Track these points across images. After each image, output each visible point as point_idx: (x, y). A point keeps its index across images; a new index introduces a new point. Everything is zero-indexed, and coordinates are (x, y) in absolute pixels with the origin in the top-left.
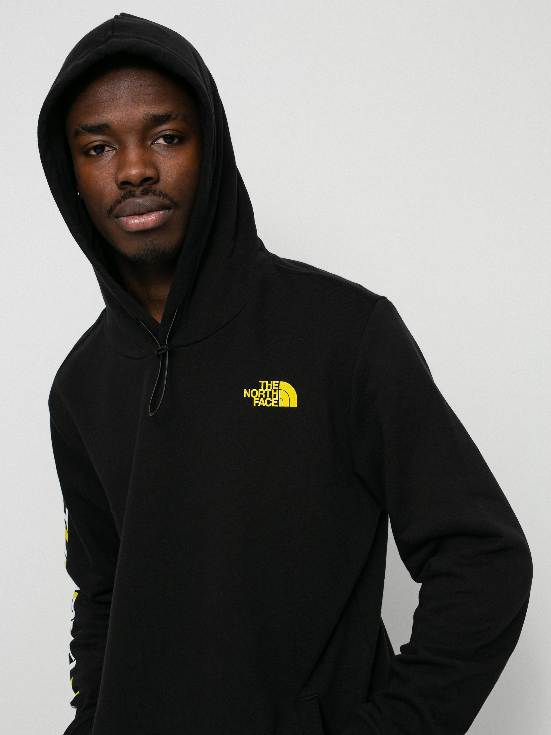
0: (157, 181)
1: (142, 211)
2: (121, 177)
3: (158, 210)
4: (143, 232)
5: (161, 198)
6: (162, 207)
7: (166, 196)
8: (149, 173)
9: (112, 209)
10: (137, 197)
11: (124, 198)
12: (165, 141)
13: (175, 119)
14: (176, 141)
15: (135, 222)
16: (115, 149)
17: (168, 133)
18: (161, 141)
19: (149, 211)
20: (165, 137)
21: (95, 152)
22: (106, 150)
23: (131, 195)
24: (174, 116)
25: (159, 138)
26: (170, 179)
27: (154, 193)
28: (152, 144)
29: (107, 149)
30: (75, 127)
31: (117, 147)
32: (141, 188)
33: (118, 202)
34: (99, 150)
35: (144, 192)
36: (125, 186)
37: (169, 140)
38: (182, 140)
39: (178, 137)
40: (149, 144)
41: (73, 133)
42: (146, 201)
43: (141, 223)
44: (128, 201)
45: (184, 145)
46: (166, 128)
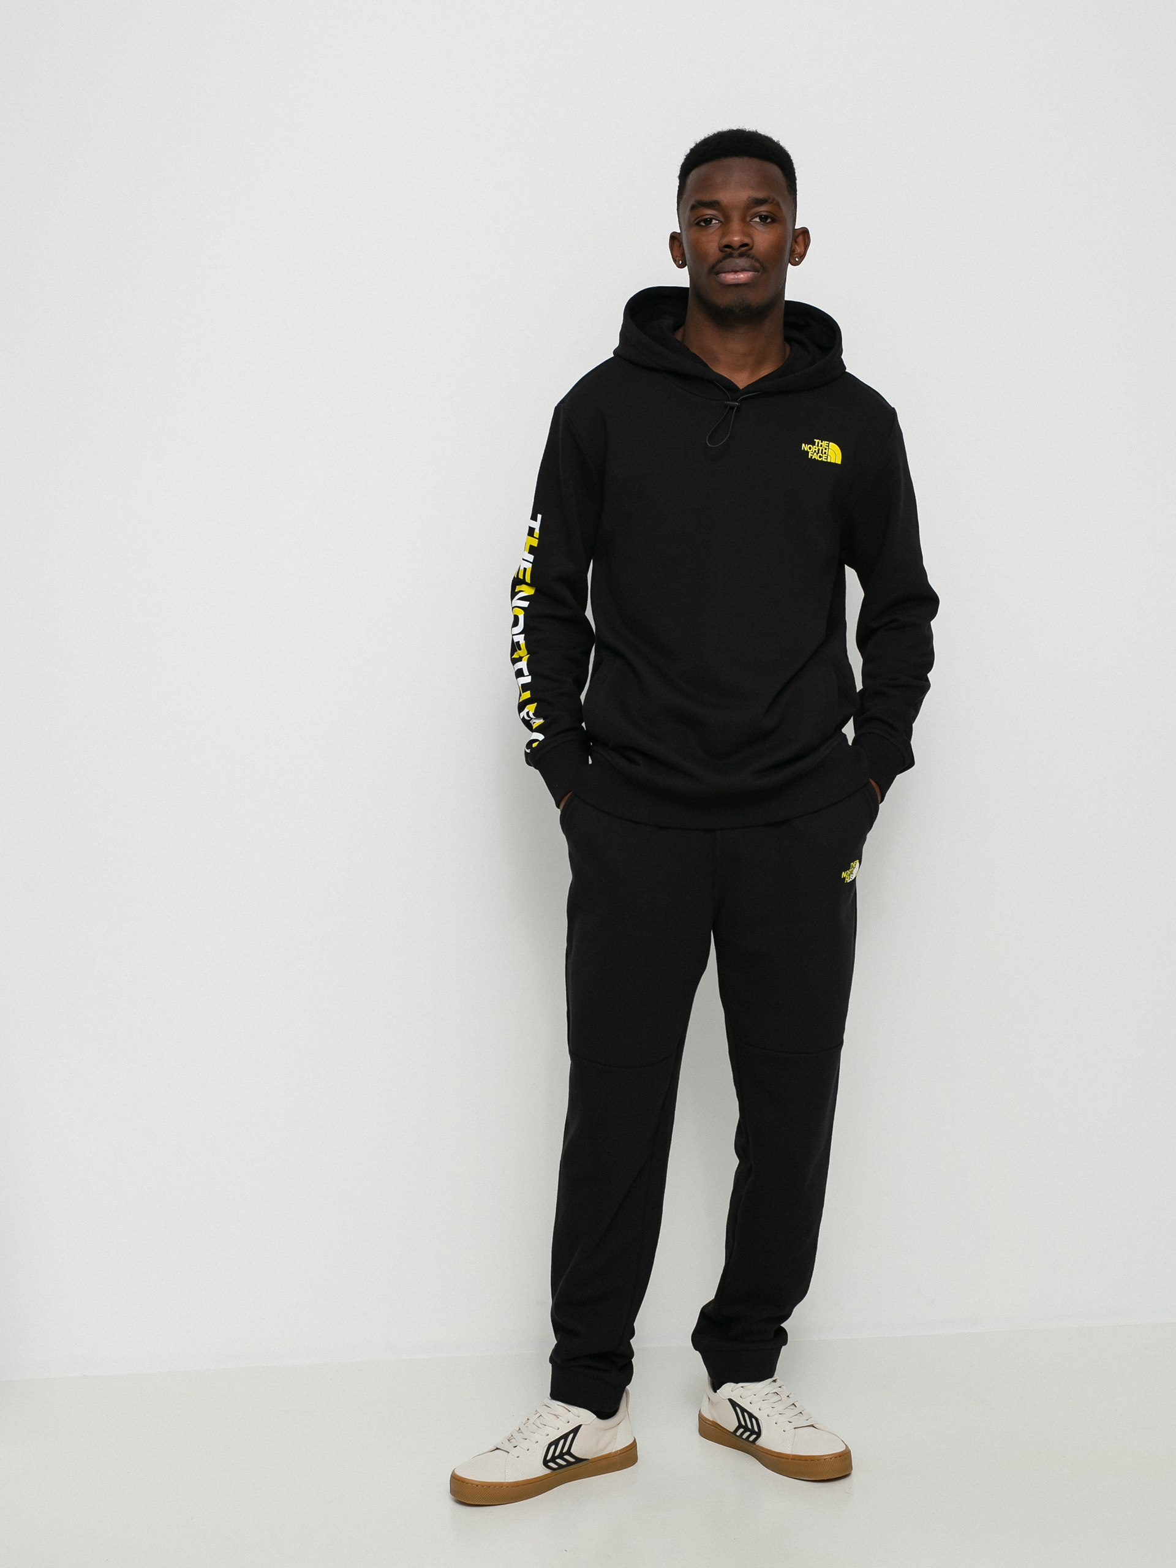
0: (751, 249)
1: (737, 269)
2: (725, 241)
3: (750, 271)
4: (737, 285)
5: (754, 261)
6: (755, 270)
7: (757, 260)
8: (747, 240)
9: (713, 267)
10: (735, 258)
11: (725, 258)
12: (760, 220)
13: (771, 203)
14: (769, 220)
15: (730, 278)
16: (721, 222)
17: (765, 214)
18: (757, 220)
19: (743, 270)
20: (761, 218)
21: (704, 223)
22: (713, 223)
23: (730, 255)
24: (770, 201)
25: (756, 217)
26: (762, 249)
27: (748, 256)
28: (750, 221)
29: (714, 221)
30: (692, 202)
31: (722, 219)
32: (739, 252)
33: (719, 261)
34: (708, 222)
35: (741, 255)
36: (726, 249)
37: (763, 219)
38: (774, 221)
39: (772, 218)
40: (748, 219)
41: (689, 208)
42: (742, 262)
43: (737, 279)
44: (728, 261)
45: (776, 225)
46: (763, 209)
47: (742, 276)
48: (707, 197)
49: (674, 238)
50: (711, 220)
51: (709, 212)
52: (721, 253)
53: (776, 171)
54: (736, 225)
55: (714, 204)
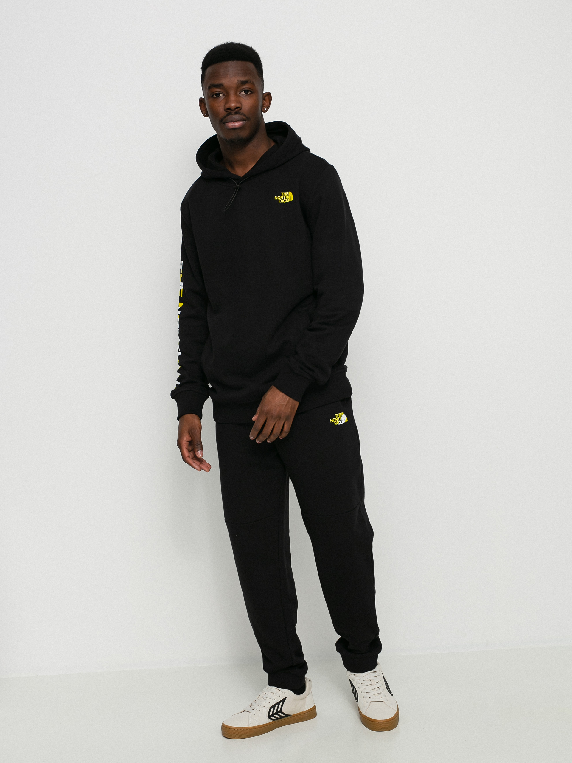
0: (241, 109)
1: (234, 120)
2: (227, 106)
3: (241, 121)
4: (235, 129)
5: (243, 116)
6: (243, 120)
7: (244, 115)
8: (238, 105)
9: (223, 119)
10: (233, 115)
11: (228, 115)
12: (245, 93)
13: (250, 83)
14: (249, 93)
15: (231, 125)
16: (224, 95)
17: (247, 89)
18: (243, 93)
19: (237, 121)
21: (216, 96)
22: (220, 96)
23: (230, 114)
24: (249, 82)
25: (243, 91)
26: (246, 108)
27: (240, 114)
28: (240, 94)
29: (221, 95)
30: (208, 85)
31: (225, 94)
32: (235, 111)
33: (225, 117)
34: (218, 95)
35: (236, 113)
36: (228, 110)
37: (246, 92)
38: (252, 92)
39: (250, 91)
40: (238, 93)
41: (207, 88)
42: (237, 117)
43: (234, 125)
44: (230, 116)
45: (252, 95)
46: (246, 87)
47: (237, 124)
48: (217, 82)
49: (201, 101)
50: (219, 95)
51: (218, 90)
52: (225, 112)
53: (251, 66)
54: (232, 97)
55: (220, 86)
